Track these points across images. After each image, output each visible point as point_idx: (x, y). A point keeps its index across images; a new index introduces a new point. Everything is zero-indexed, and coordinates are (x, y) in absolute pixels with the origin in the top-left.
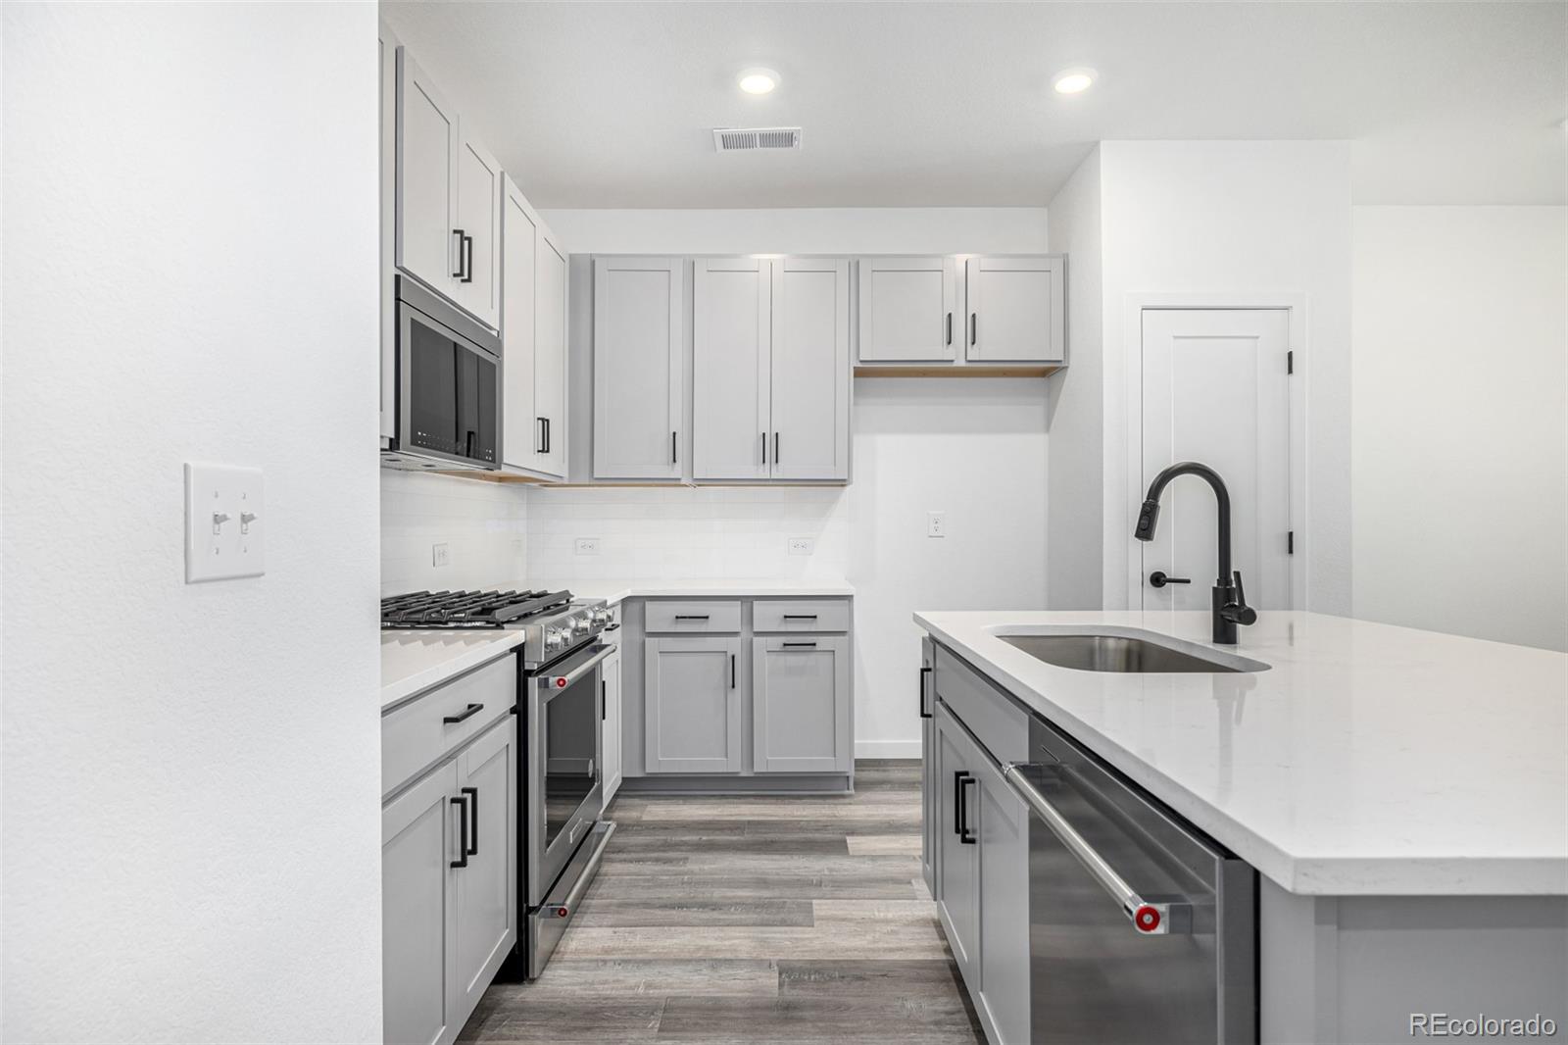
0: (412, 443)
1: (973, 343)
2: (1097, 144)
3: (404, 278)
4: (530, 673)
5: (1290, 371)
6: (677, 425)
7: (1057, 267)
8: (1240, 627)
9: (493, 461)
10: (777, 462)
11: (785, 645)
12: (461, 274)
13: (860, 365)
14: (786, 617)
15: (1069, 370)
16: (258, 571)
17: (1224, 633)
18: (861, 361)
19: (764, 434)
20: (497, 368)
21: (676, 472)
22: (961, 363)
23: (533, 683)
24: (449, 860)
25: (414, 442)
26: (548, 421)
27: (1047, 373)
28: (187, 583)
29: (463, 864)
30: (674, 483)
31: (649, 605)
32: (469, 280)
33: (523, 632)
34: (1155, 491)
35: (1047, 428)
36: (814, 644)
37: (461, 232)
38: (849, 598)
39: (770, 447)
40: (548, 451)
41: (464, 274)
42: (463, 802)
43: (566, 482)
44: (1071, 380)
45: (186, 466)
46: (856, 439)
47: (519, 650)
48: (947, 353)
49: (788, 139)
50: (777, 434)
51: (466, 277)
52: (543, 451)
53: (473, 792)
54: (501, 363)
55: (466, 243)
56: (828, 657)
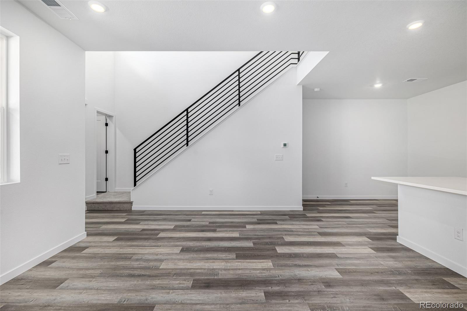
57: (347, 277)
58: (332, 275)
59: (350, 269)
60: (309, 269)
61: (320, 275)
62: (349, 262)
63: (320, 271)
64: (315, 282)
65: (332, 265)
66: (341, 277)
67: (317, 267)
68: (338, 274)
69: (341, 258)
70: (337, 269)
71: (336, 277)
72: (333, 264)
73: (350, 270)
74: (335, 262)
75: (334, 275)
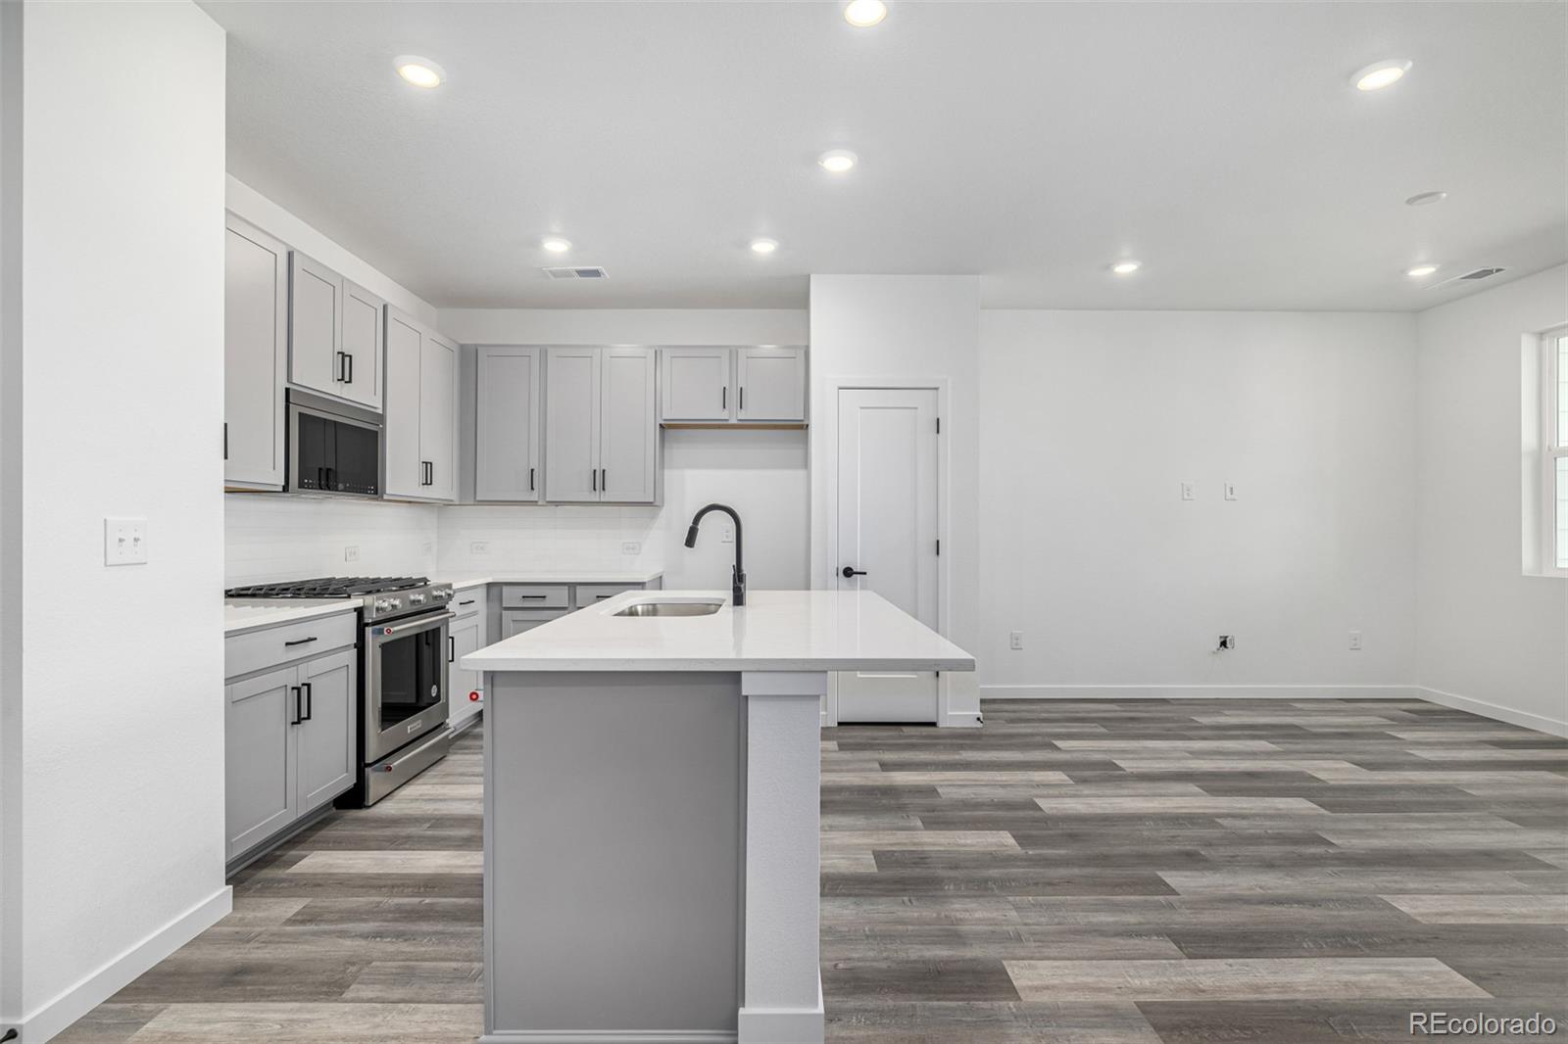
0: (300, 487)
1: (743, 409)
2: (806, 281)
3: (294, 390)
4: (367, 625)
5: (938, 432)
6: (534, 464)
7: (800, 354)
9: (376, 493)
10: (604, 490)
12: (343, 379)
13: (663, 422)
16: (144, 561)
18: (664, 420)
19: (595, 471)
20: (379, 435)
21: (534, 496)
22: (733, 421)
23: (369, 630)
24: (290, 721)
25: (301, 485)
26: (431, 464)
27: (796, 428)
28: (106, 565)
29: (298, 723)
30: (534, 503)
31: (505, 589)
32: (350, 381)
33: (362, 600)
35: (806, 465)
37: (342, 353)
39: (599, 480)
40: (431, 484)
41: (346, 378)
42: (299, 689)
43: (457, 503)
45: (105, 520)
47: (360, 611)
48: (724, 415)
49: (596, 273)
50: (603, 470)
51: (347, 379)
52: (427, 484)
53: (309, 685)
54: (384, 430)
55: (347, 359)
57: (1145, 872)
58: (1186, 877)
59: (1132, 894)
60: (1261, 891)
61: (1218, 875)
62: (1131, 919)
63: (1224, 886)
64: (1229, 862)
65: (1188, 906)
66: (1160, 873)
67: (1240, 899)
68: (1168, 880)
69: (1159, 934)
70: (1173, 892)
71: (1174, 873)
72: (1188, 909)
73: (1132, 891)
74: (1181, 918)
75: (1181, 876)
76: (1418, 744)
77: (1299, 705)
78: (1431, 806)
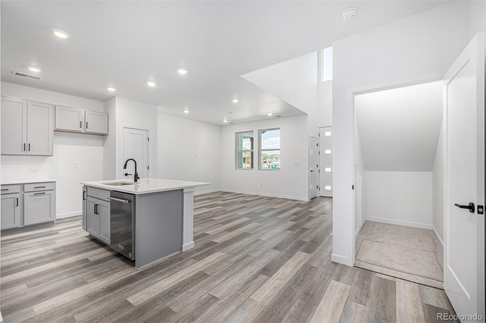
1: (87, 128)
2: (115, 97)
5: (148, 141)
7: (106, 115)
8: (138, 180)
10: (29, 150)
11: (35, 194)
13: (56, 130)
14: (35, 187)
15: (109, 136)
17: (136, 181)
18: (56, 129)
19: (25, 144)
22: (83, 131)
27: (103, 136)
34: (126, 162)
35: (103, 145)
36: (45, 193)
38: (55, 182)
39: (27, 148)
44: (109, 137)
46: (54, 146)
48: (81, 130)
49: (38, 78)
50: (29, 144)
56: (49, 196)
76: (226, 197)
77: (207, 195)
78: (233, 204)
